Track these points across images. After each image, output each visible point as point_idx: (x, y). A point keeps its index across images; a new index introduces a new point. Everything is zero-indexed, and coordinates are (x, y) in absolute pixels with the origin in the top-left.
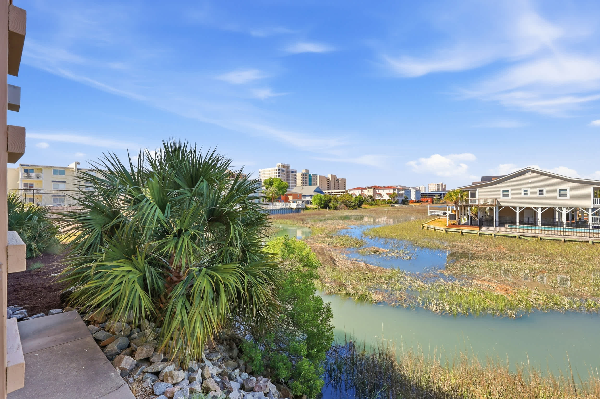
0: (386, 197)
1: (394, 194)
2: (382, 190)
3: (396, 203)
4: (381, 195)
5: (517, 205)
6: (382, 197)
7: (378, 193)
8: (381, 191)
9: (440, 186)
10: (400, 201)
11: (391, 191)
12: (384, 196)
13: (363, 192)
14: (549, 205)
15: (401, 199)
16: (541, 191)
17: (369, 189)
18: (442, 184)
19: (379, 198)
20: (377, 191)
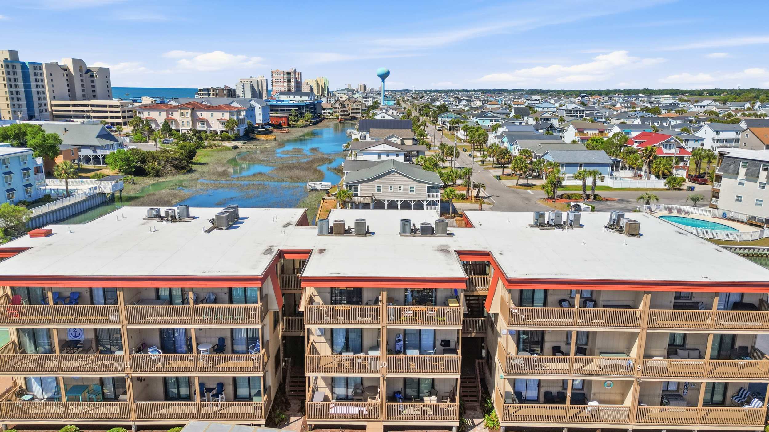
0: (218, 127)
1: (231, 121)
2: (209, 114)
3: (236, 137)
4: (207, 121)
5: (386, 199)
6: (209, 126)
7: (200, 117)
8: (206, 115)
9: (292, 75)
10: (242, 134)
11: (227, 116)
12: (213, 123)
13: (170, 116)
14: (404, 199)
15: (242, 129)
16: (400, 187)
17: (182, 111)
18: (295, 72)
19: (205, 129)
20: (199, 114)
